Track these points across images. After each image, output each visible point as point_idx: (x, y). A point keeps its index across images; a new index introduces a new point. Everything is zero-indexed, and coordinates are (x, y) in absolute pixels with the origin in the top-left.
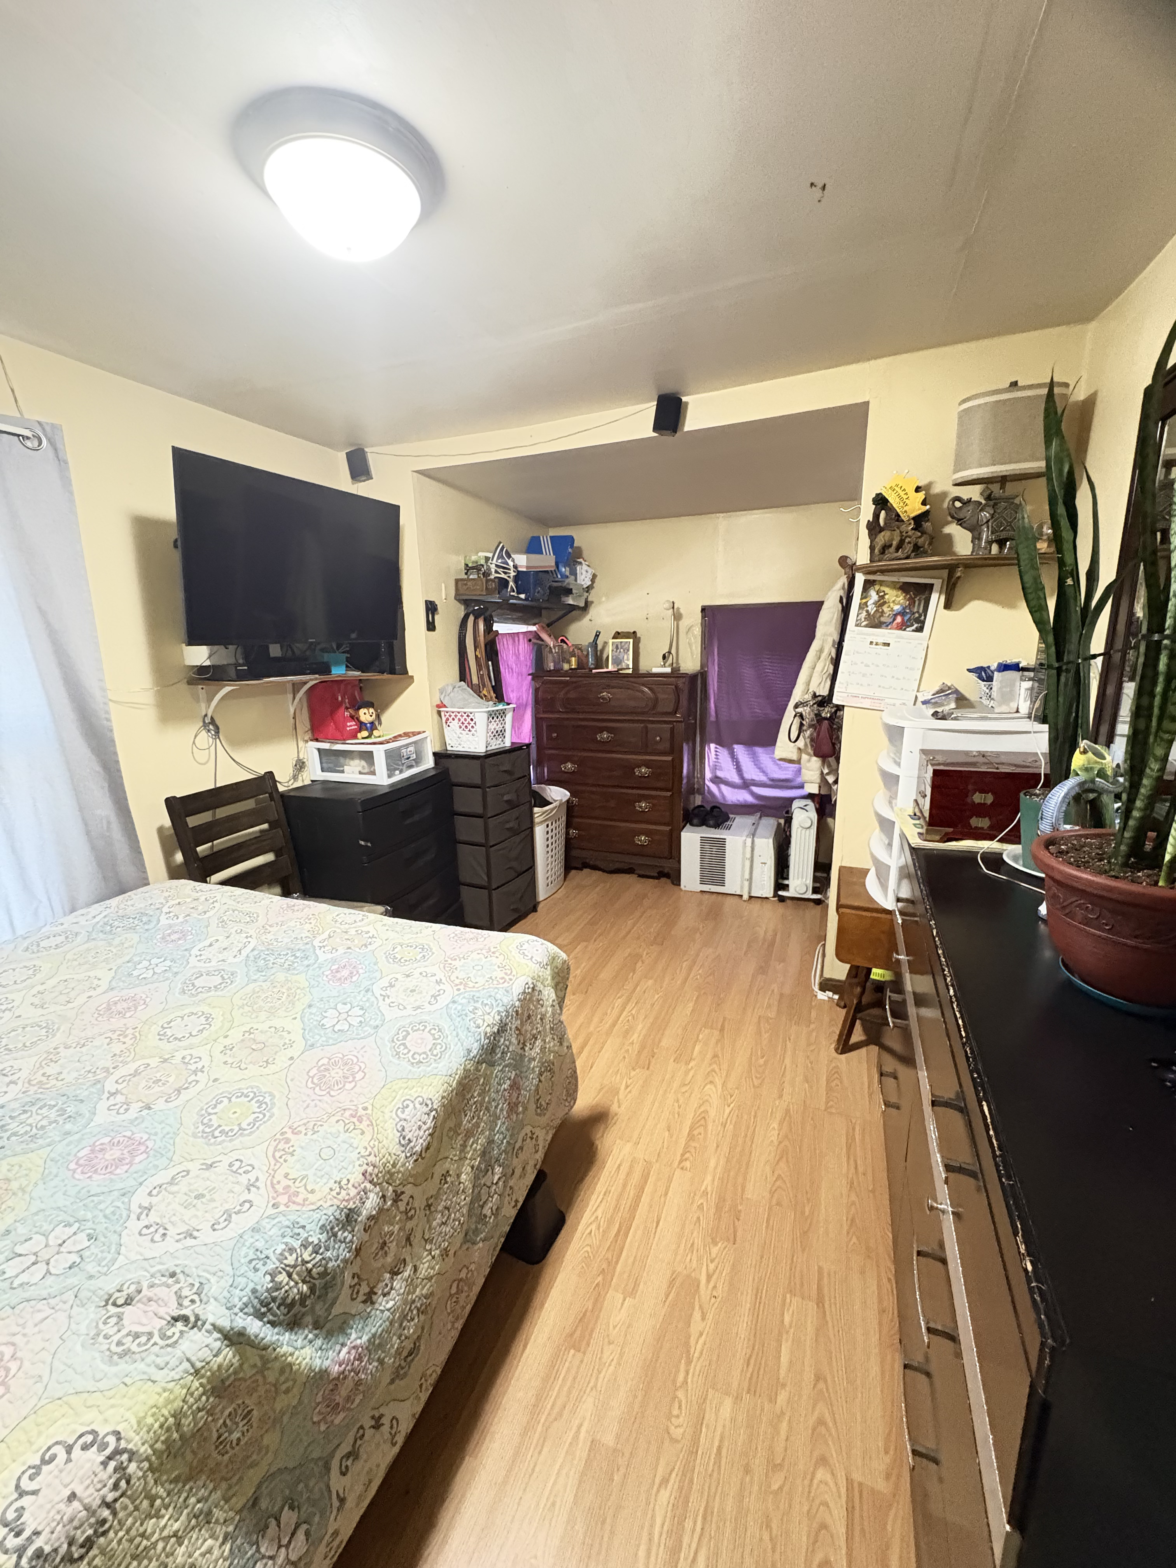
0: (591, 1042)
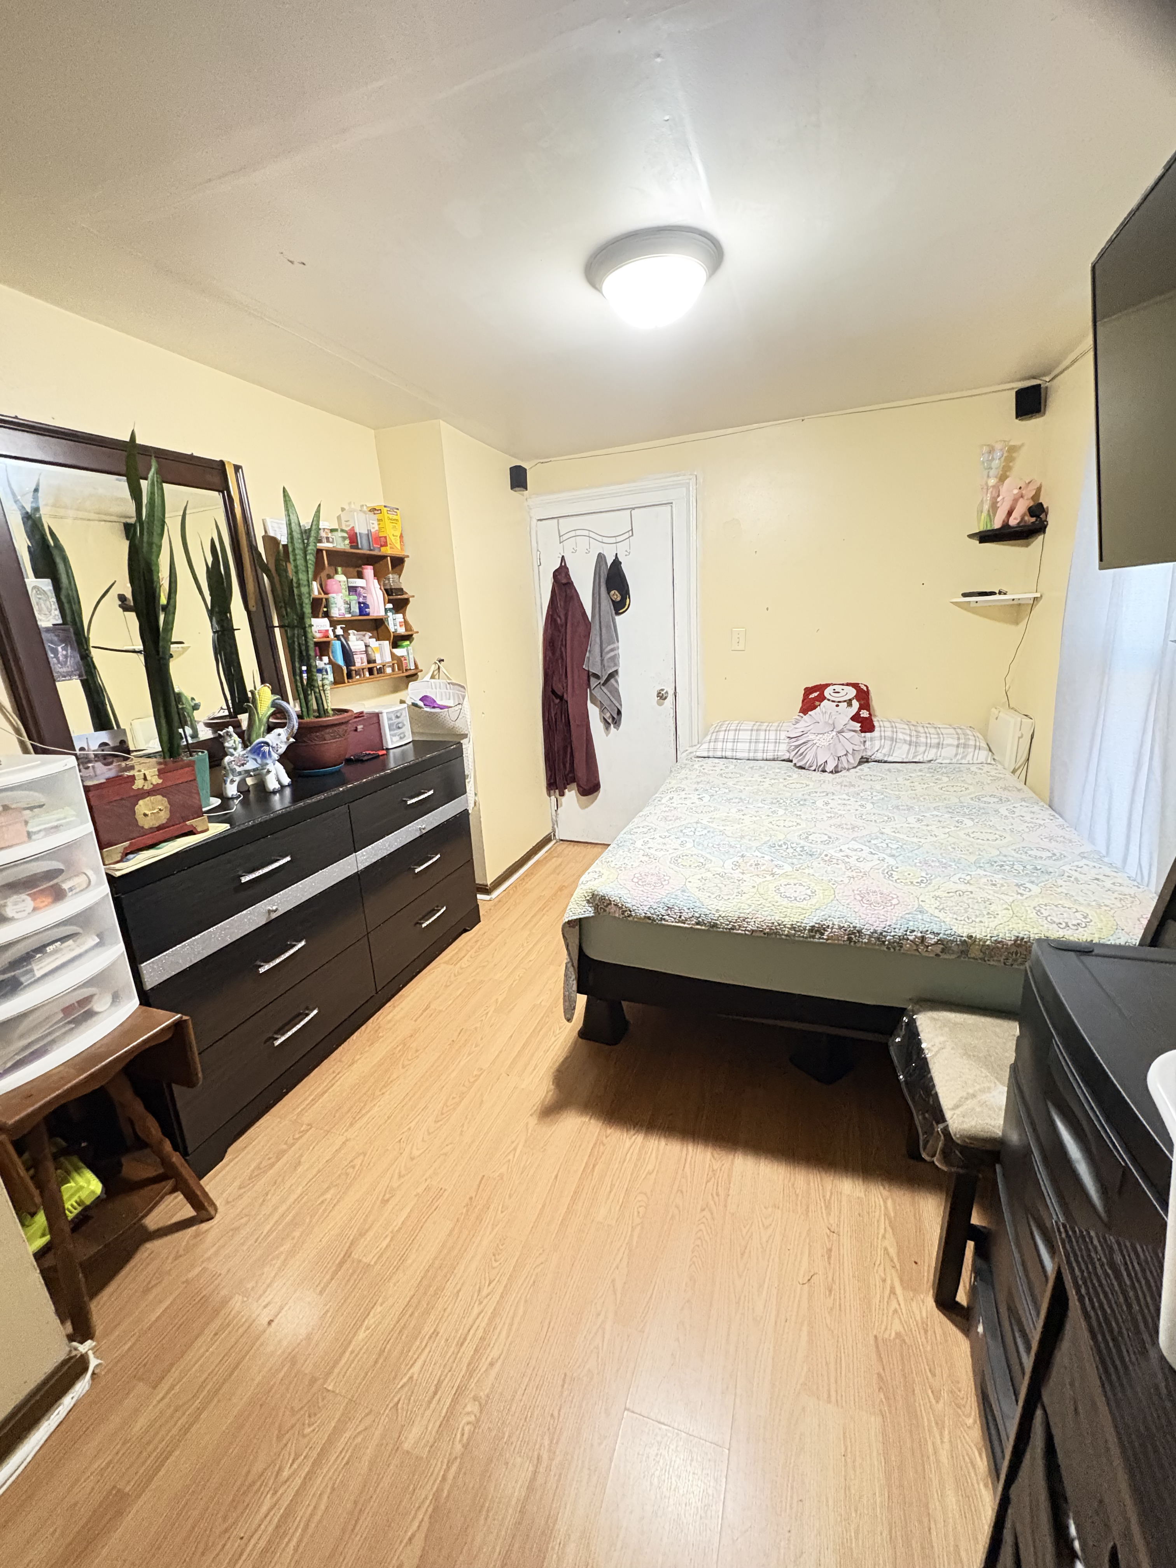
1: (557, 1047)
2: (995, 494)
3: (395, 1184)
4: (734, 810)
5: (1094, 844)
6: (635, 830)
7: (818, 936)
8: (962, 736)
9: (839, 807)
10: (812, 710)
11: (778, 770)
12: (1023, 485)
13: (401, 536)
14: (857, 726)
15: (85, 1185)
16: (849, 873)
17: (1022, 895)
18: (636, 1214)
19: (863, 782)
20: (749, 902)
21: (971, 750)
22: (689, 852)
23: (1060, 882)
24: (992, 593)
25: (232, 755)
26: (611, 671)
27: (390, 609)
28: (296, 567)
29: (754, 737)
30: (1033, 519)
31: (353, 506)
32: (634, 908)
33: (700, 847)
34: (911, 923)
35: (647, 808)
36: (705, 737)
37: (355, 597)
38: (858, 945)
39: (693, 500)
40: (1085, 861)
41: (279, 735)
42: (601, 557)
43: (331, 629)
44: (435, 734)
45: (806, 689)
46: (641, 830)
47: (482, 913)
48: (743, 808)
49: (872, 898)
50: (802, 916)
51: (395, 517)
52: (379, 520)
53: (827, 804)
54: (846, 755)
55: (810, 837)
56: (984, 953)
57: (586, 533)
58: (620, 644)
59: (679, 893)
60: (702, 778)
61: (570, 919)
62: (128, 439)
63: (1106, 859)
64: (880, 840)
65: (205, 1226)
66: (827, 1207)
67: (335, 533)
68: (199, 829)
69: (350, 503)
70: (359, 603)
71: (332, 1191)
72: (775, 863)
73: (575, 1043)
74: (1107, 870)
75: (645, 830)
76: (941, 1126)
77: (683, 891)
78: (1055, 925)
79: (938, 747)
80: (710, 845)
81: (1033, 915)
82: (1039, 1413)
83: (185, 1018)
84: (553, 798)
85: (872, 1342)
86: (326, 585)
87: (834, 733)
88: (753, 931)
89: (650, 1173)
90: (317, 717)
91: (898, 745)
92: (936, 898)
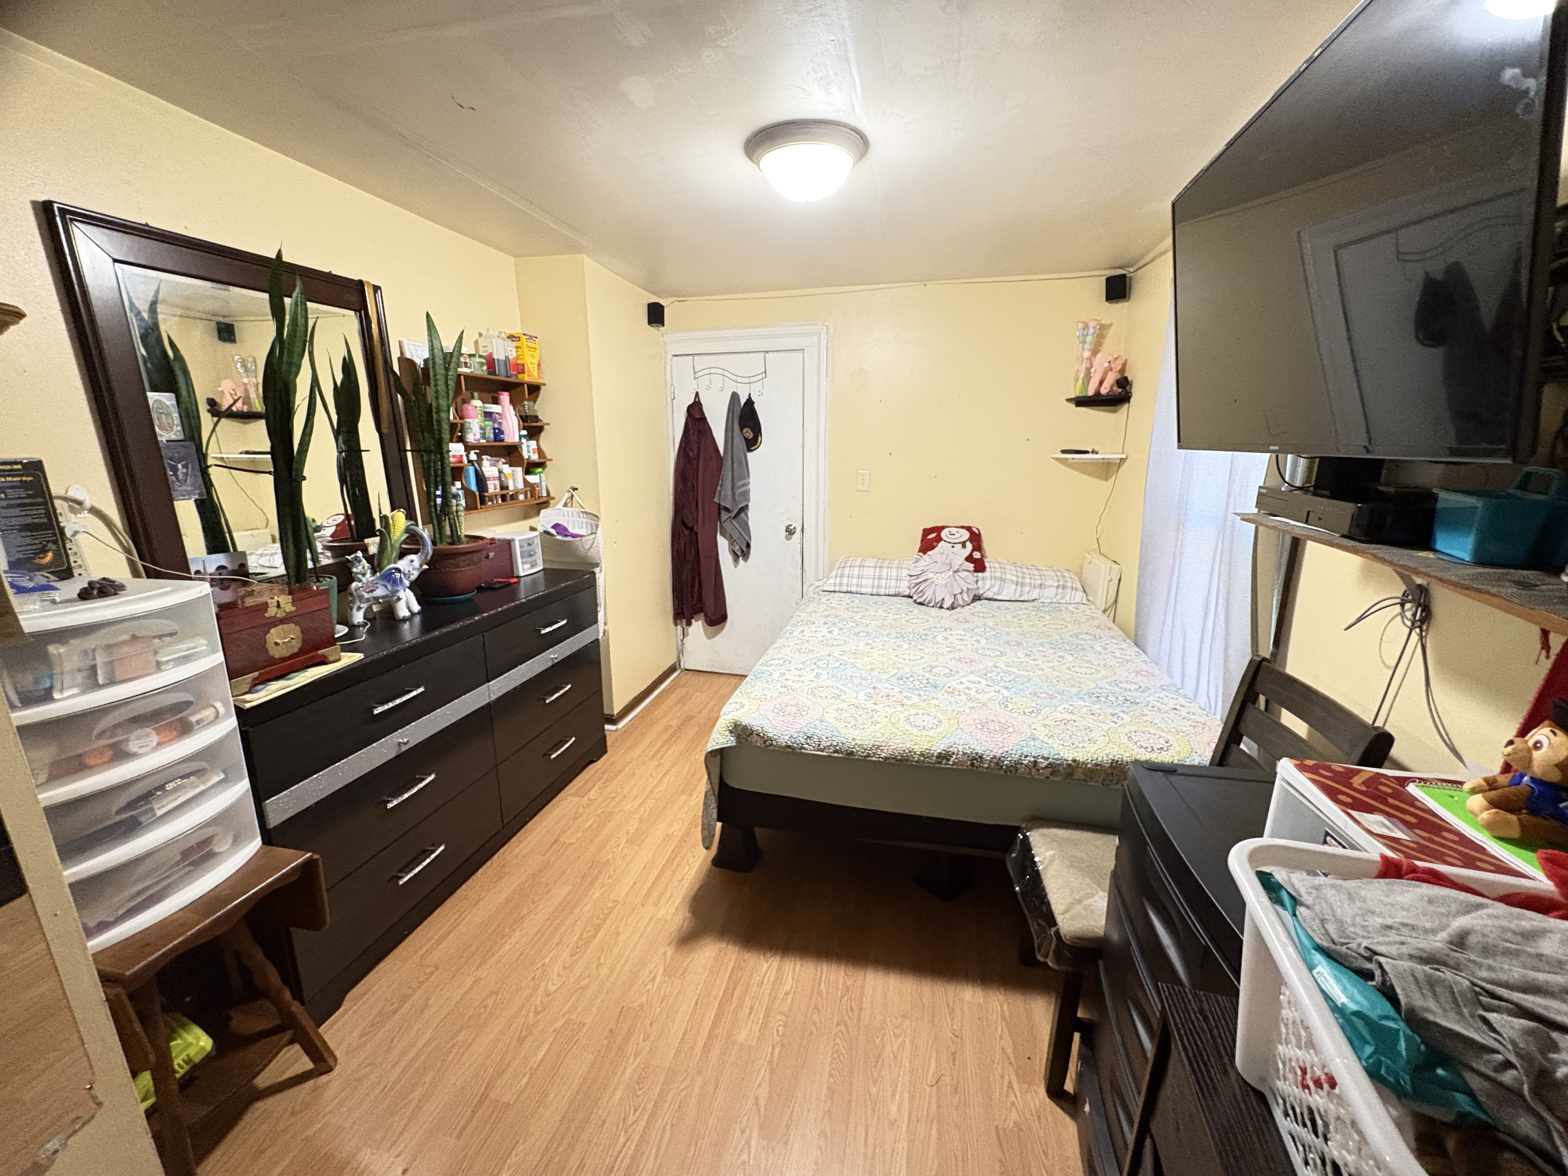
0: (698, 1049)
1: (692, 876)
2: (1089, 366)
3: (531, 1019)
4: (862, 644)
5: (1171, 677)
6: (771, 662)
7: (944, 762)
8: (1061, 579)
9: (957, 642)
10: (930, 550)
11: (900, 606)
12: (1110, 359)
13: (539, 365)
14: (971, 566)
15: (194, 1041)
16: (970, 704)
17: (1116, 723)
18: (775, 1033)
19: (977, 618)
20: (882, 731)
21: (1069, 591)
22: (824, 684)
23: (1146, 712)
24: (1086, 452)
25: (360, 581)
26: (741, 505)
27: (524, 436)
28: (437, 392)
29: (877, 574)
30: (1120, 390)
31: (491, 332)
32: (776, 737)
33: (834, 679)
34: (1025, 749)
35: (780, 641)
36: (830, 573)
37: (491, 423)
38: (980, 769)
39: (823, 348)
40: (1165, 693)
41: (412, 561)
42: (735, 397)
43: (464, 454)
44: (568, 563)
45: (925, 530)
46: (777, 662)
47: (608, 743)
48: (870, 642)
49: (991, 726)
50: (930, 744)
51: (533, 345)
52: (517, 347)
53: (946, 639)
54: (961, 593)
55: (934, 670)
56: (1086, 775)
57: (721, 372)
58: (751, 480)
59: (818, 723)
60: (830, 612)
61: (713, 748)
62: (274, 256)
63: (1181, 691)
64: (995, 673)
65: (324, 1078)
66: (950, 1014)
67: (473, 359)
68: (331, 659)
69: (488, 329)
70: (494, 429)
71: (463, 1033)
72: (904, 694)
73: (710, 871)
74: (1182, 701)
75: (781, 662)
76: (1053, 929)
77: (822, 721)
78: (1143, 750)
79: (1041, 588)
80: (844, 677)
81: (1126, 741)
82: (1148, 1142)
83: (316, 857)
84: (679, 627)
85: (993, 1132)
86: (462, 410)
87: (951, 573)
88: (886, 758)
89: (787, 994)
90: (451, 544)
91: (1007, 585)
92: (1045, 726)
